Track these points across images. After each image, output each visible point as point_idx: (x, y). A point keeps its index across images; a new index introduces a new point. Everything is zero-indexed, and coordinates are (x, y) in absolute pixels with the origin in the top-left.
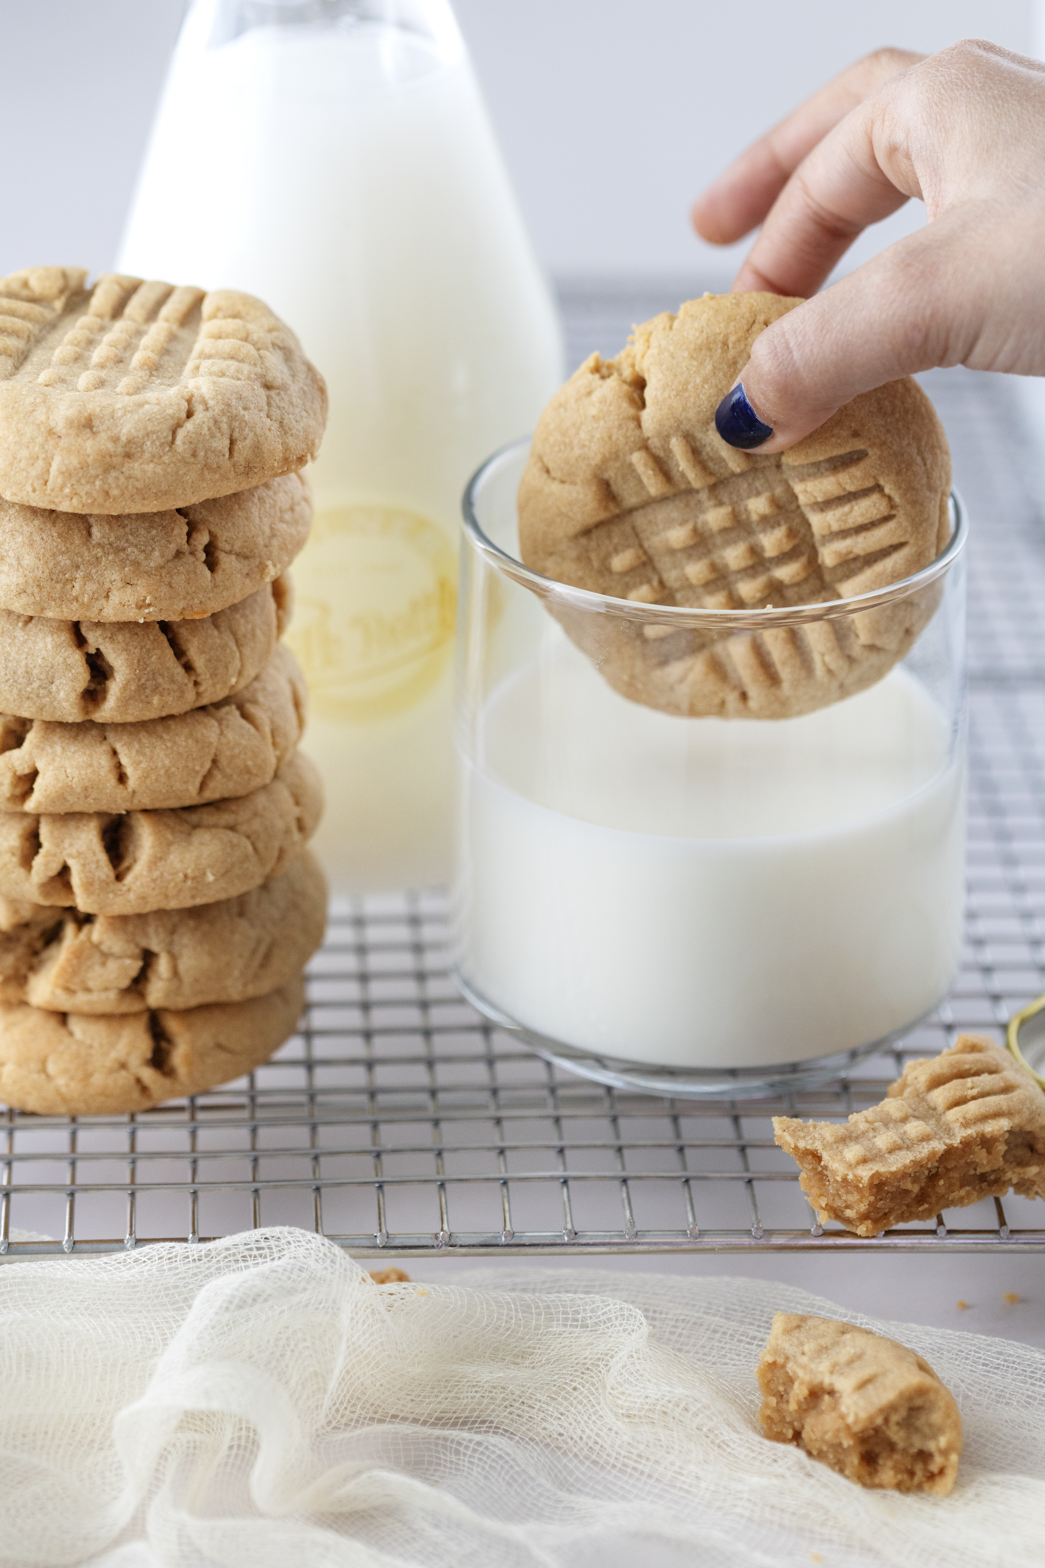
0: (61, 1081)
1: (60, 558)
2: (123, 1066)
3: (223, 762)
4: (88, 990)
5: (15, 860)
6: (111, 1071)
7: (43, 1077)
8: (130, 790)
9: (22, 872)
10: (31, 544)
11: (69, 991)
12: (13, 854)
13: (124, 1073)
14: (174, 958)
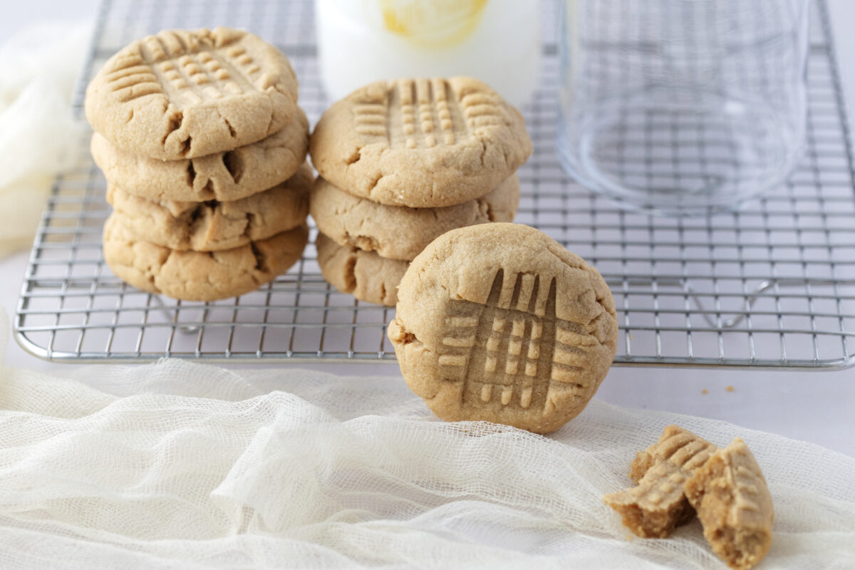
0: (217, 285)
1: (425, 231)
2: (245, 272)
3: (276, 115)
4: (225, 239)
5: (185, 183)
6: (240, 275)
7: (208, 285)
8: (237, 138)
9: (189, 188)
10: (411, 227)
11: (216, 241)
12: (183, 180)
13: (246, 276)
14: (262, 215)
